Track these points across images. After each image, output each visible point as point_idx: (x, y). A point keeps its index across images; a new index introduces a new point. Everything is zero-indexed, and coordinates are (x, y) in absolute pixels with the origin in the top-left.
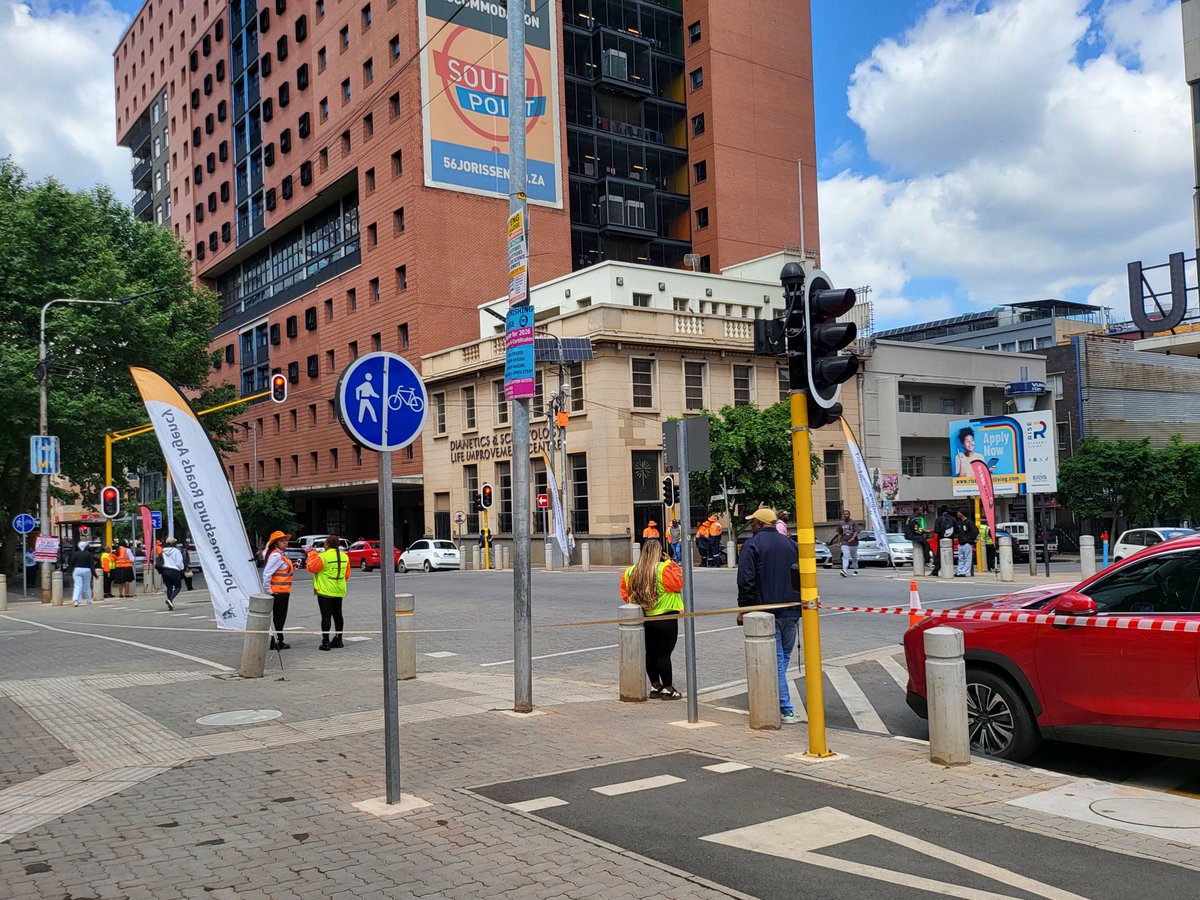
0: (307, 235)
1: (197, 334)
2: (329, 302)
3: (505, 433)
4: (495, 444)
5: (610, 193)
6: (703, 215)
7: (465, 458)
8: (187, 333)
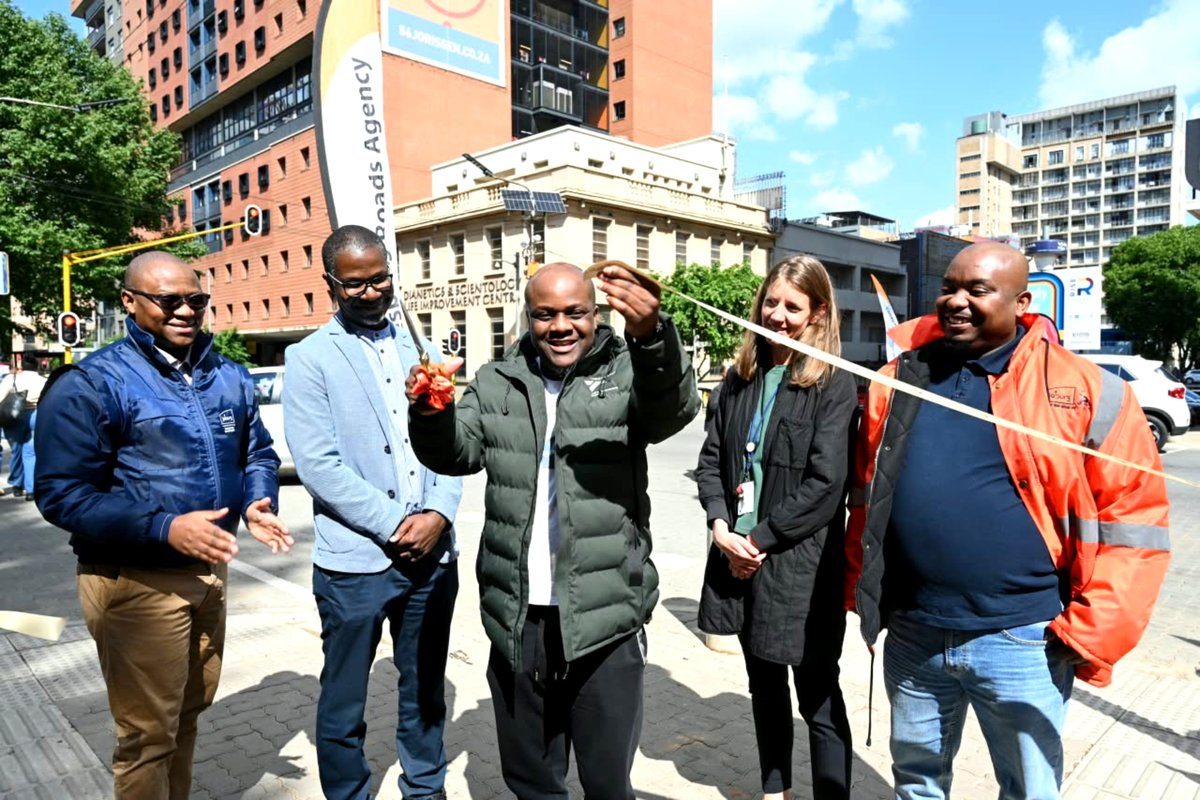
0: (258, 101)
1: (156, 174)
2: (282, 162)
3: (460, 284)
4: (450, 294)
5: (545, 79)
6: (620, 108)
7: (419, 307)
8: (147, 171)
